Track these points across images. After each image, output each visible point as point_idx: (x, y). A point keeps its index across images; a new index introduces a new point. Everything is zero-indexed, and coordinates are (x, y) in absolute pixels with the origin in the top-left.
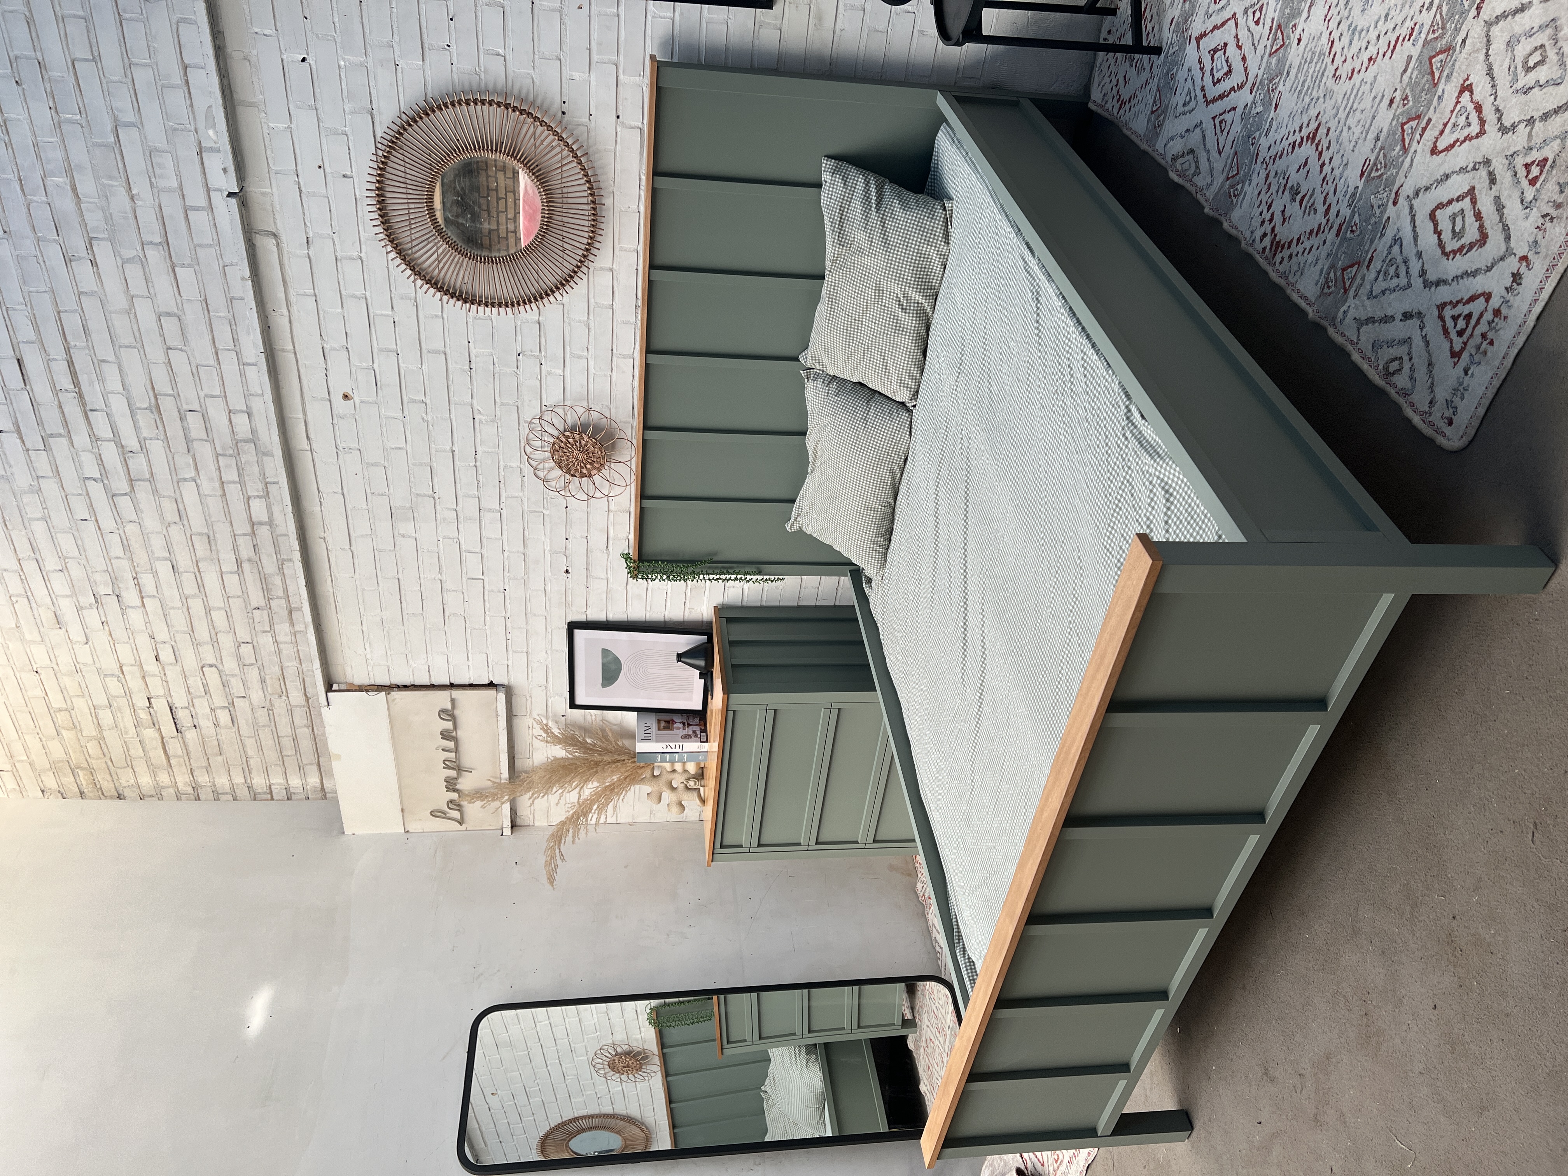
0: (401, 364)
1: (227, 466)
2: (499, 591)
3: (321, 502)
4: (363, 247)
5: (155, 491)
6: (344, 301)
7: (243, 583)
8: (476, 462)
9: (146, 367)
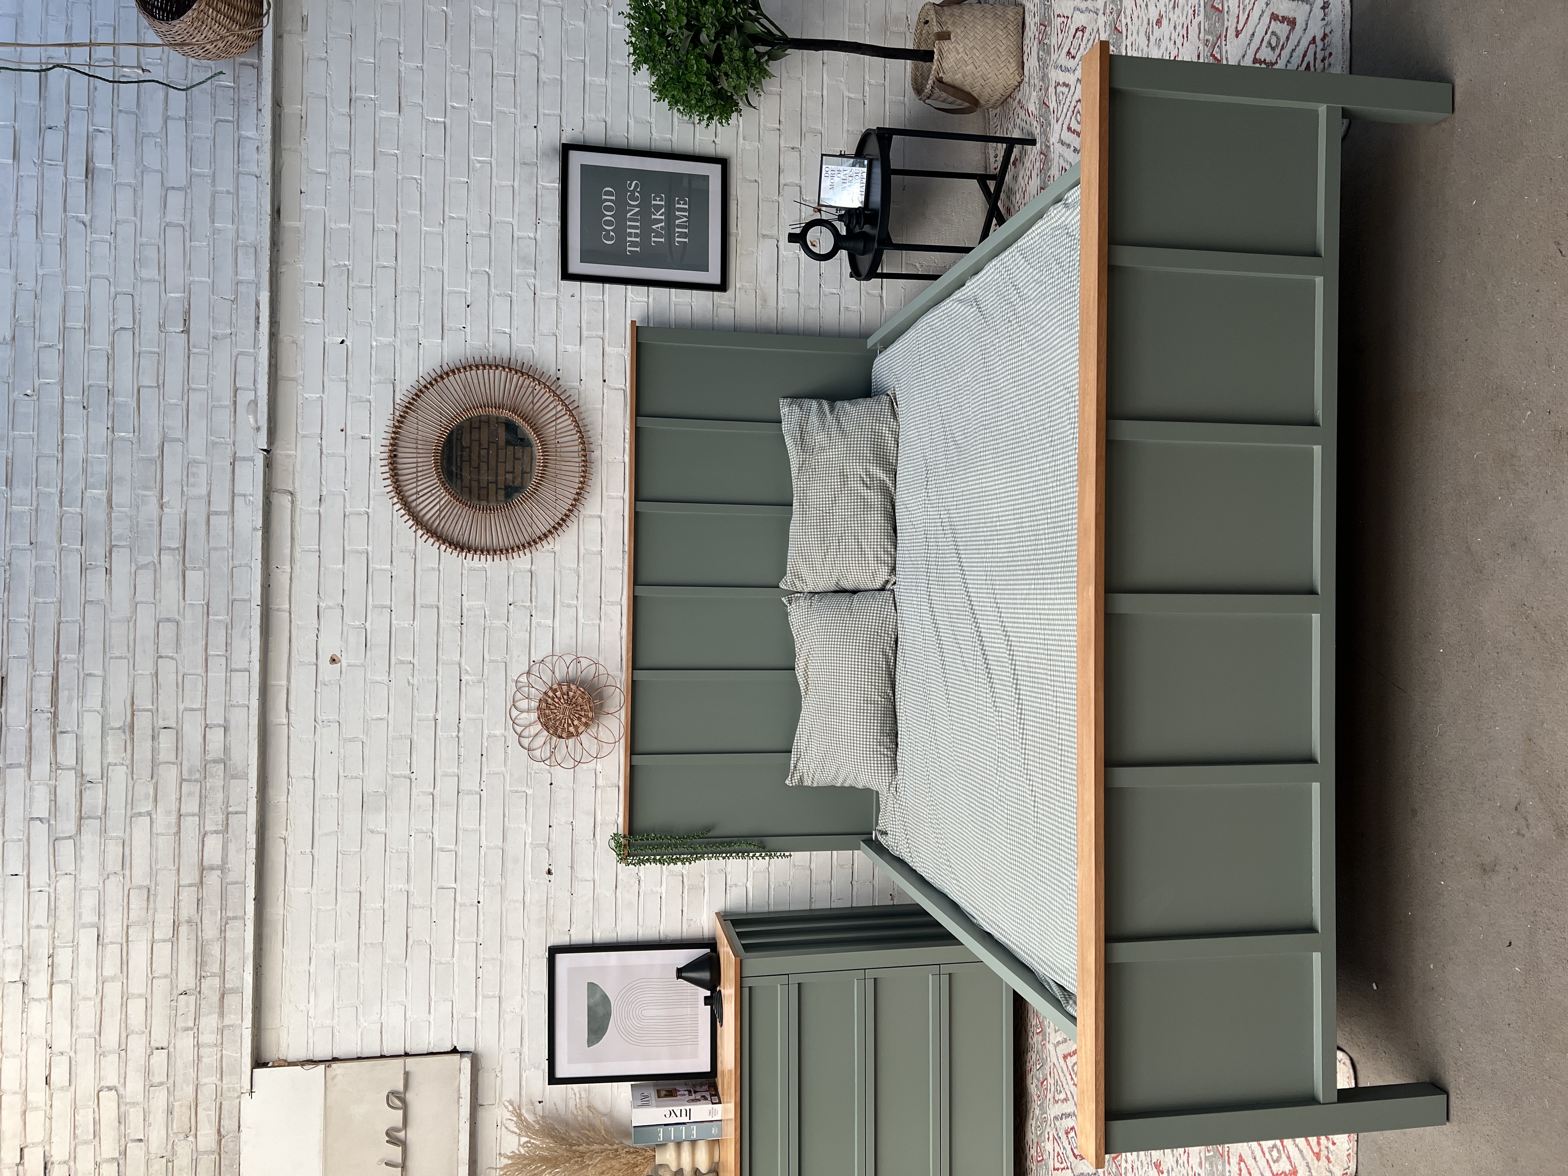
0: (394, 622)
1: (190, 794)
2: (472, 905)
3: (288, 789)
4: (372, 503)
5: (104, 831)
6: (346, 557)
7: (175, 955)
8: (458, 732)
9: (131, 680)
